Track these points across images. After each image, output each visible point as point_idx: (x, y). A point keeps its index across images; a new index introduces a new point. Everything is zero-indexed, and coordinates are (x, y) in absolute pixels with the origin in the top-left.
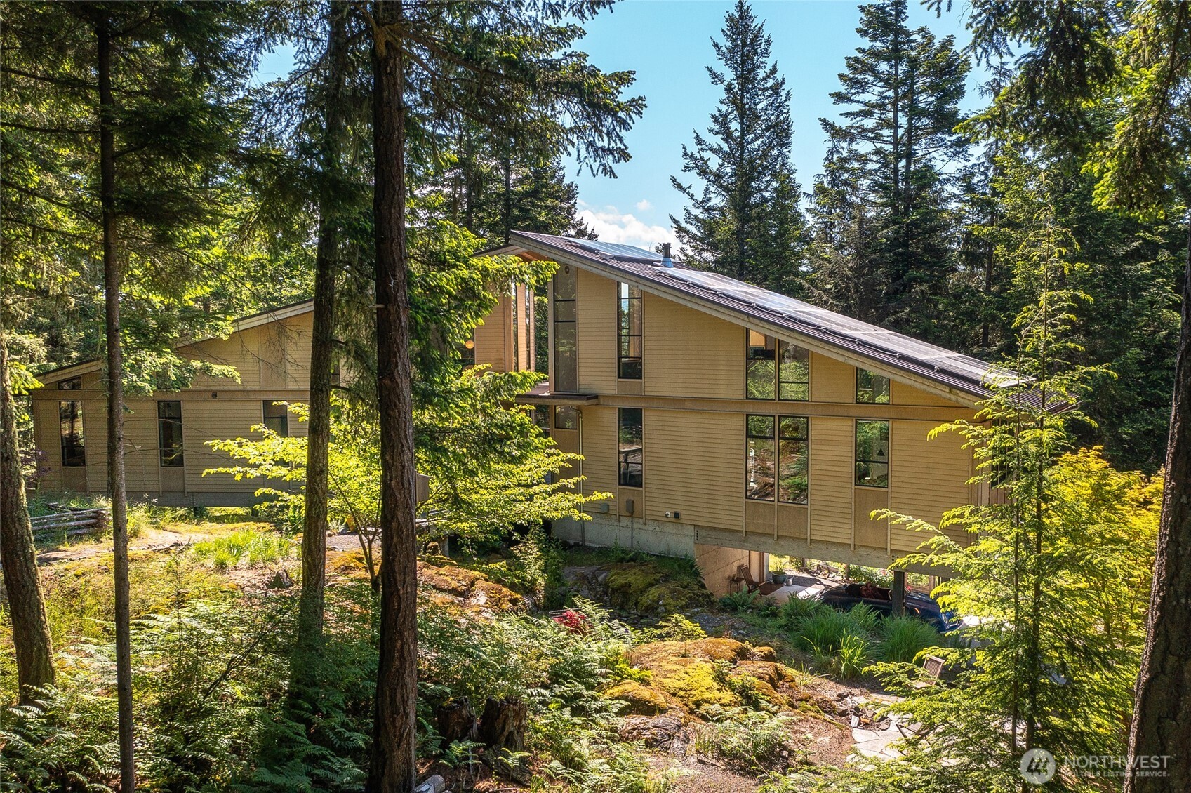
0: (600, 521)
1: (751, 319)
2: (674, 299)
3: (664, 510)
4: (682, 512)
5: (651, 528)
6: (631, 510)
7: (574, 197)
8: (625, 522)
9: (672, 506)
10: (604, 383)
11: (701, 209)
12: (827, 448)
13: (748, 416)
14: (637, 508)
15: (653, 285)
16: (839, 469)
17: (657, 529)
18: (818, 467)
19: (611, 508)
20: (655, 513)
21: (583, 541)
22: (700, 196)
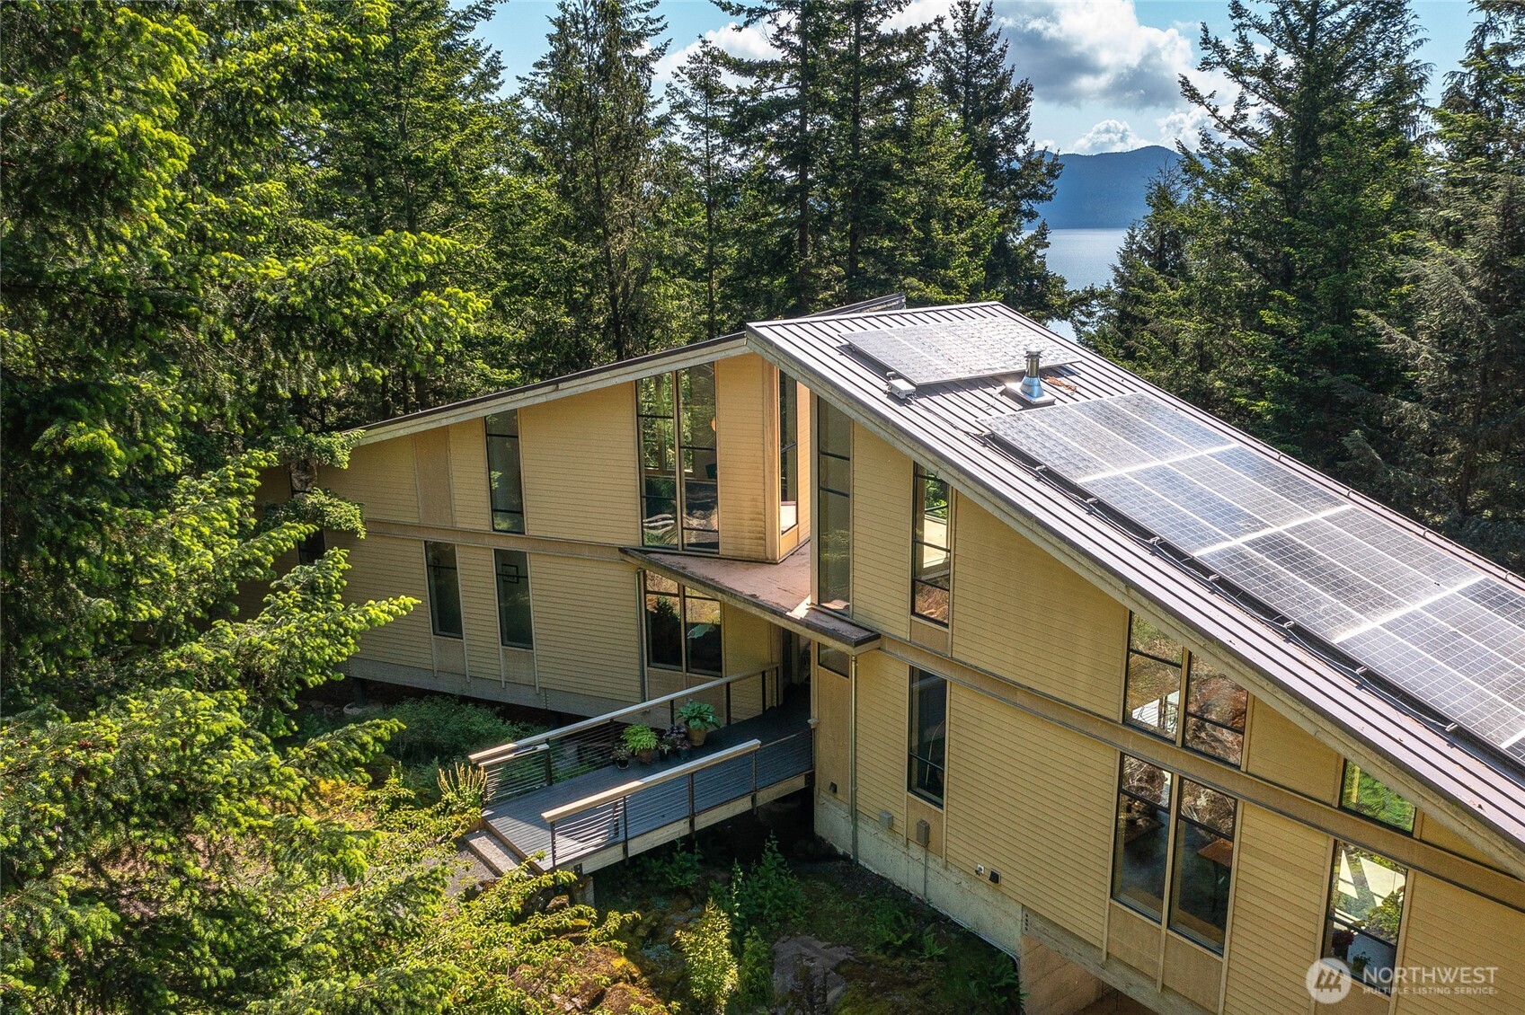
0: (881, 835)
1: (1133, 593)
2: (997, 514)
3: (976, 859)
4: (1003, 874)
5: (954, 879)
6: (924, 836)
7: (1024, 107)
8: (916, 851)
9: (991, 860)
10: (889, 615)
11: (1229, 133)
12: (1272, 870)
13: (1122, 755)
14: (932, 836)
15: (962, 477)
16: (1294, 919)
17: (964, 884)
18: (1249, 897)
19: (896, 822)
20: (960, 858)
21: (856, 854)
22: (1227, 112)
